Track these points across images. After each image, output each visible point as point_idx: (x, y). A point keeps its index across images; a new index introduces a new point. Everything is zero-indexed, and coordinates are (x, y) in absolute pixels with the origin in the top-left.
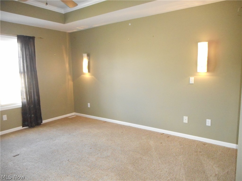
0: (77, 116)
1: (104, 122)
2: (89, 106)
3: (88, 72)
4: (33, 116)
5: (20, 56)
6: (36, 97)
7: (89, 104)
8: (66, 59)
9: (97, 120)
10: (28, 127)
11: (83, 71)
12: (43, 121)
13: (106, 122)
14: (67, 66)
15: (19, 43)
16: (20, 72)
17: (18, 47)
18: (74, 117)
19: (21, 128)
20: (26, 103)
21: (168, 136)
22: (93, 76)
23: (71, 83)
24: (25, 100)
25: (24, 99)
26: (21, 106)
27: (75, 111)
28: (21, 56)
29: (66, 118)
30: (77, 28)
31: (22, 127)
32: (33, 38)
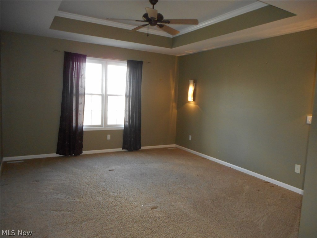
0: (177, 149)
1: (203, 159)
2: (190, 139)
3: (193, 100)
4: (132, 139)
5: (127, 80)
6: (137, 122)
7: (190, 137)
8: (172, 85)
9: (196, 156)
10: (127, 150)
11: (187, 99)
12: (142, 147)
13: (206, 159)
14: (173, 92)
15: (128, 68)
16: (126, 96)
17: (127, 71)
18: (175, 149)
19: (120, 149)
20: (128, 127)
21: (273, 186)
22: (197, 106)
23: (175, 111)
24: (127, 124)
25: (127, 122)
26: (123, 129)
27: (176, 143)
28: (129, 80)
29: (166, 149)
30: (186, 52)
31: (122, 149)
32: (141, 63)
